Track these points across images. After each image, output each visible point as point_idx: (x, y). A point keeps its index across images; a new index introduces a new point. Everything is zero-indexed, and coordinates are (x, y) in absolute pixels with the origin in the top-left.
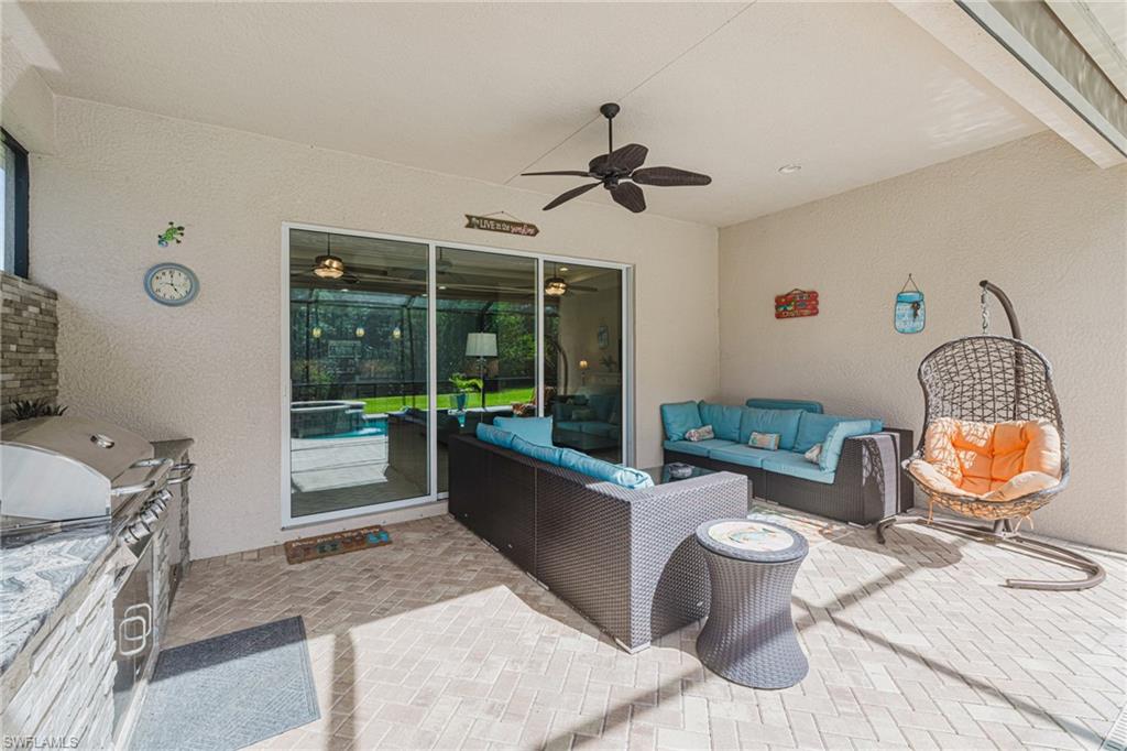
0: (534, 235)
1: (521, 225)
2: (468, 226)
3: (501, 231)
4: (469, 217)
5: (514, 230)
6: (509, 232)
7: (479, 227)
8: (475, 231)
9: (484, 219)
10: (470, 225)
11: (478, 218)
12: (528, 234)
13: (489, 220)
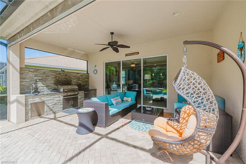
0: (138, 54)
1: (135, 53)
2: (125, 56)
3: (131, 55)
4: (126, 54)
5: (134, 54)
6: (133, 55)
7: (127, 56)
8: (127, 57)
9: (128, 54)
10: (126, 56)
11: (127, 54)
12: (137, 54)
13: (129, 54)
